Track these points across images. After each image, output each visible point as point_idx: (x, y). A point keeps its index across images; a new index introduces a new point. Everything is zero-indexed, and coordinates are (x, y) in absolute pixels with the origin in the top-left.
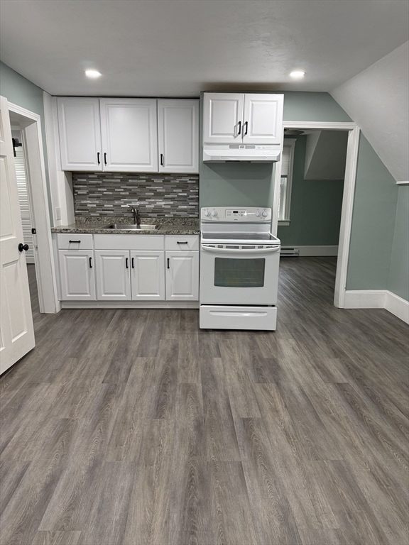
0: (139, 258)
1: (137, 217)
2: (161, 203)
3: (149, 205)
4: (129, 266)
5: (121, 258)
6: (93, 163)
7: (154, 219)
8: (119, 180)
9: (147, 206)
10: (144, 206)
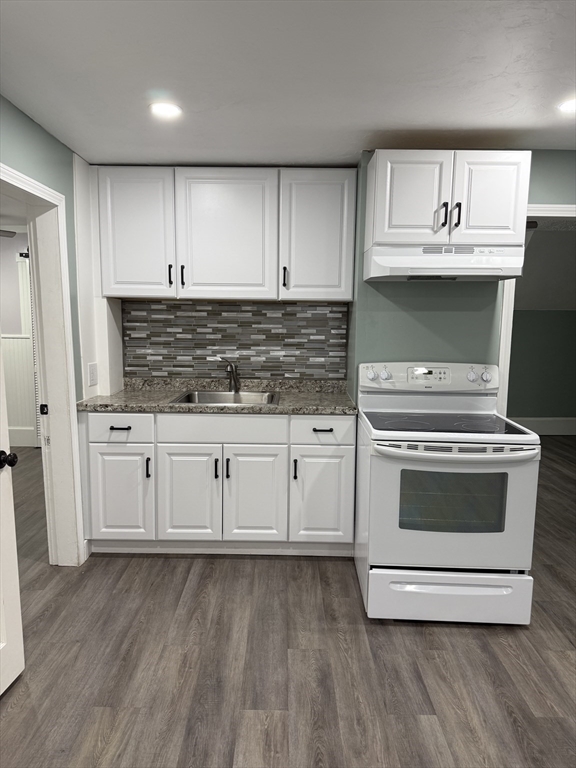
0: (240, 459)
1: (234, 379)
2: (279, 353)
3: (257, 356)
4: (220, 473)
5: (205, 459)
6: (160, 284)
7: (265, 382)
8: (205, 314)
9: (252, 359)
10: (248, 358)
